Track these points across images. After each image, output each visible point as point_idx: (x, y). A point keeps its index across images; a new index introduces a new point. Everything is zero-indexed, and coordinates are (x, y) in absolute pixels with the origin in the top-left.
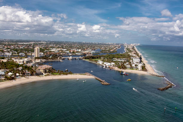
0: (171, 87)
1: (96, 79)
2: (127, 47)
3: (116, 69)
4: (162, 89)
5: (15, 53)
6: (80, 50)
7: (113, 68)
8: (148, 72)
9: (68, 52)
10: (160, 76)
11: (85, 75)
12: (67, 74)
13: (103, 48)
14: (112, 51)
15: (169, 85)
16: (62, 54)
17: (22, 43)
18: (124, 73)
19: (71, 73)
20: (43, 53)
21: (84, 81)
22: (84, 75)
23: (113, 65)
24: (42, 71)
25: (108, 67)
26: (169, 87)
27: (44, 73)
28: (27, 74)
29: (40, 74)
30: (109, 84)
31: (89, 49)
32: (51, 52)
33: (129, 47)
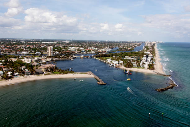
0: (172, 88)
1: (95, 78)
2: (146, 45)
3: (123, 67)
4: (160, 90)
5: (32, 52)
6: (96, 49)
7: (119, 67)
8: (155, 71)
9: (83, 50)
10: (165, 76)
11: (86, 74)
12: (67, 73)
13: (121, 47)
14: (129, 49)
15: (171, 86)
16: (76, 53)
17: (46, 43)
18: (127, 72)
19: (72, 72)
20: (58, 52)
21: (80, 81)
22: (84, 74)
23: (121, 63)
24: (43, 70)
25: (115, 65)
26: (169, 88)
27: (45, 72)
28: (27, 73)
29: (41, 73)
30: (105, 84)
31: (107, 47)
32: (68, 50)
33: (148, 45)
